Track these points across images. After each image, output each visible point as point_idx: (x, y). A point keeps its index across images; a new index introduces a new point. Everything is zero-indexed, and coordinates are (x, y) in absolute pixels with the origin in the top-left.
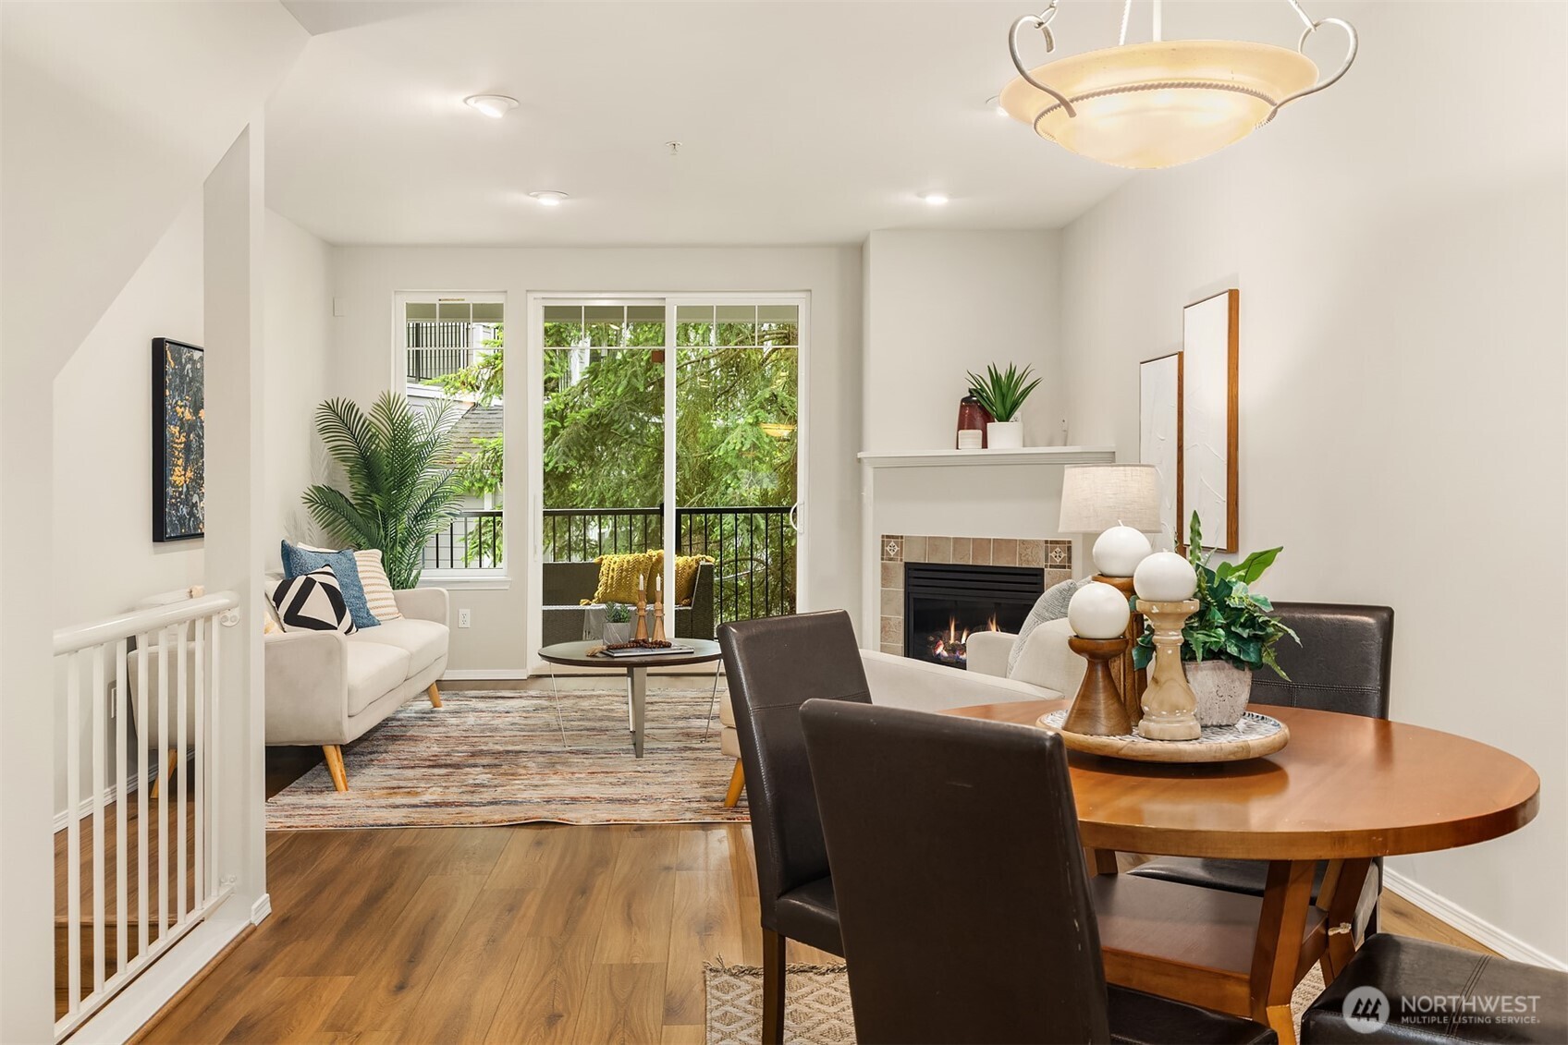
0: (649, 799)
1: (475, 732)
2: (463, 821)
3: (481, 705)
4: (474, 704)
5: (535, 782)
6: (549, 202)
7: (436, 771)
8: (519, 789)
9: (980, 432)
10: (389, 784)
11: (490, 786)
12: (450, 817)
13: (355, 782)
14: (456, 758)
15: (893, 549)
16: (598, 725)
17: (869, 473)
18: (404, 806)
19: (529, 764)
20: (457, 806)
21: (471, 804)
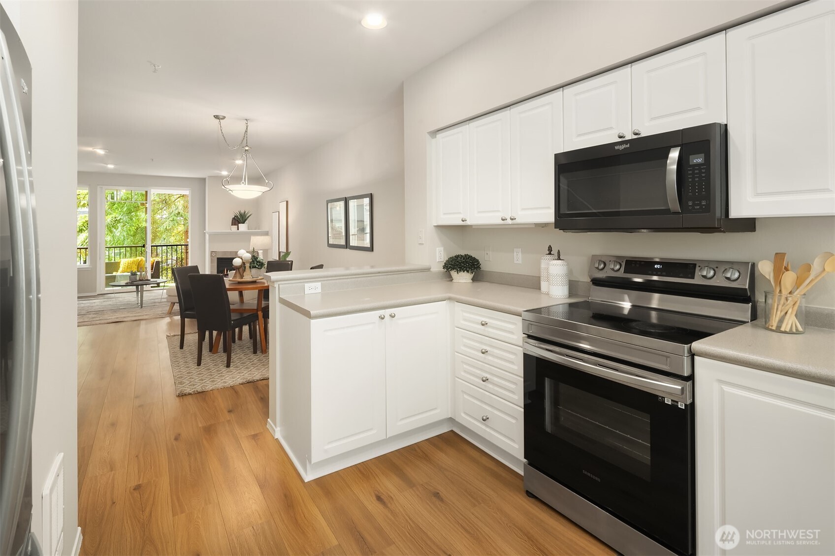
5: (111, 316)
6: (111, 166)
8: (107, 317)
9: (237, 226)
15: (214, 254)
17: (207, 236)
19: (108, 312)
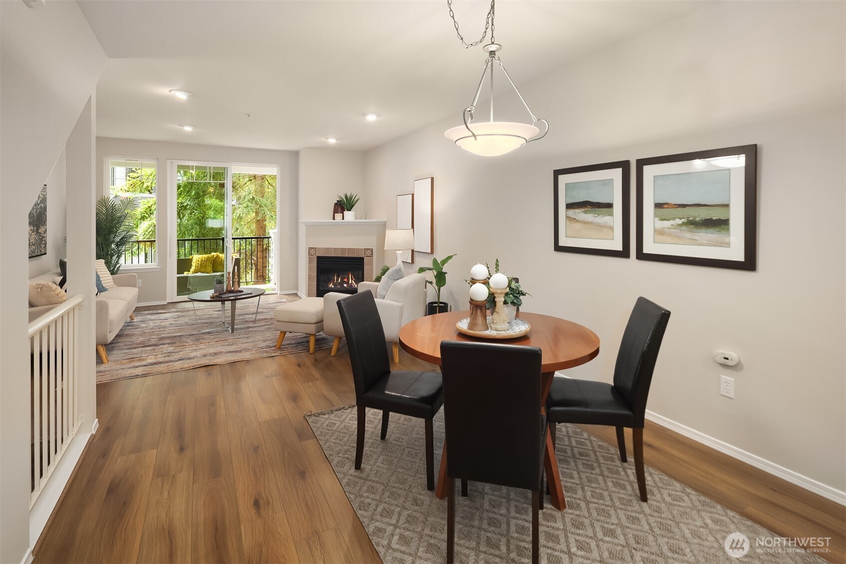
0: (246, 350)
1: (156, 329)
2: (171, 369)
3: (153, 317)
4: (149, 317)
5: (195, 348)
6: (188, 129)
7: (147, 348)
8: (189, 352)
9: (341, 214)
10: (127, 357)
11: (176, 352)
12: (164, 368)
13: (111, 358)
14: (153, 342)
15: (313, 252)
16: (208, 321)
17: (301, 227)
18: (140, 366)
19: (188, 340)
20: (165, 363)
21: (171, 361)
